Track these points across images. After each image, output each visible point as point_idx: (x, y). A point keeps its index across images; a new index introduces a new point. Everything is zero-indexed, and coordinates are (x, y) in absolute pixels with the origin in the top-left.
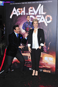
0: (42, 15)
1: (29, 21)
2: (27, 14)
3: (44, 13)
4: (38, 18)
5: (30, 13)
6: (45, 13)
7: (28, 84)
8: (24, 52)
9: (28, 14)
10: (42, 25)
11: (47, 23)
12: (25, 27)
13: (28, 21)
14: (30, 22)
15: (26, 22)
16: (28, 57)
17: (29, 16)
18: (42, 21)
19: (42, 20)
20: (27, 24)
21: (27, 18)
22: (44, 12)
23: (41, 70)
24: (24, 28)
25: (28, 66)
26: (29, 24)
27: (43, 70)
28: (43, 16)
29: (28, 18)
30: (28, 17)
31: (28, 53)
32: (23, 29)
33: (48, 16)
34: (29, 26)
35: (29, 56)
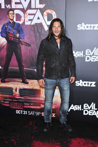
0: (37, 9)
1: (13, 20)
2: (8, 6)
3: (42, 6)
4: (29, 14)
5: (14, 6)
6: (44, 5)
7: (13, 140)
8: (5, 80)
9: (11, 6)
10: (38, 30)
11: (48, 25)
12: (6, 33)
13: (11, 20)
14: (14, 23)
15: (7, 23)
16: (14, 91)
17: (13, 10)
18: (38, 22)
19: (38, 18)
20: (10, 27)
21: (8, 14)
22: (40, 3)
23: (38, 114)
24: (4, 35)
25: (14, 107)
26: (13, 26)
27: (42, 113)
28: (39, 10)
29: (10, 15)
30: (11, 12)
31: (12, 83)
32: (2, 36)
33: (49, 11)
34: (14, 31)
35: (14, 88)
